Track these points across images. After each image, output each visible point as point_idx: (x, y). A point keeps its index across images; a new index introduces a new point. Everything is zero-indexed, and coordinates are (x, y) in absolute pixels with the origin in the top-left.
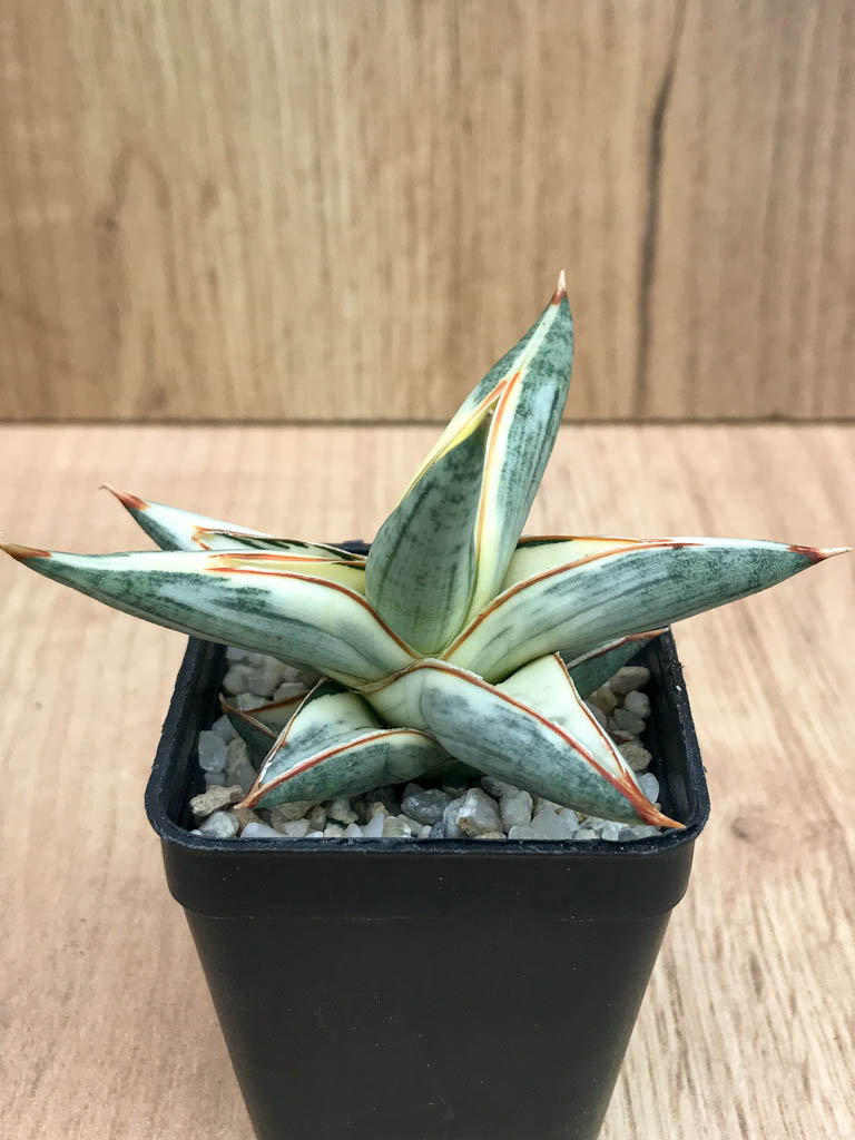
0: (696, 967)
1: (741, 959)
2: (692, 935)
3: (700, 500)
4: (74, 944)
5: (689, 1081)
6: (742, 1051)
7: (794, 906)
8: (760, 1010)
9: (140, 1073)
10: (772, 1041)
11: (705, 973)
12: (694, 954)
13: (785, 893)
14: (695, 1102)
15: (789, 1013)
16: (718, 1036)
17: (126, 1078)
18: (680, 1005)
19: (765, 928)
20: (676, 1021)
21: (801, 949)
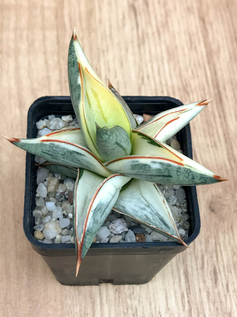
0: (195, 272)
1: (211, 268)
2: (194, 259)
6: (210, 309)
8: (216, 291)
10: (220, 304)
11: (198, 275)
12: (195, 267)
13: (227, 238)
15: (226, 292)
16: (202, 302)
18: (189, 290)
19: (219, 253)
20: (188, 297)
21: (231, 263)
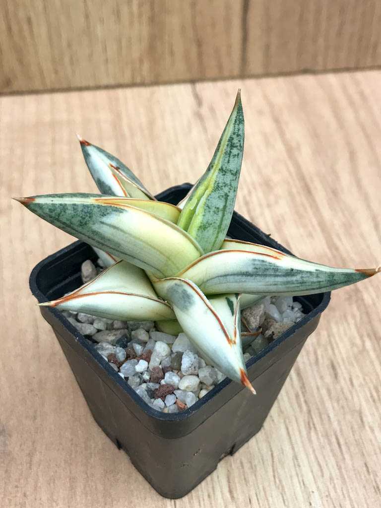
3: (277, 121)
4: (32, 390)
5: (314, 424)
7: (346, 334)
9: (76, 452)
14: (317, 434)
17: (71, 455)
